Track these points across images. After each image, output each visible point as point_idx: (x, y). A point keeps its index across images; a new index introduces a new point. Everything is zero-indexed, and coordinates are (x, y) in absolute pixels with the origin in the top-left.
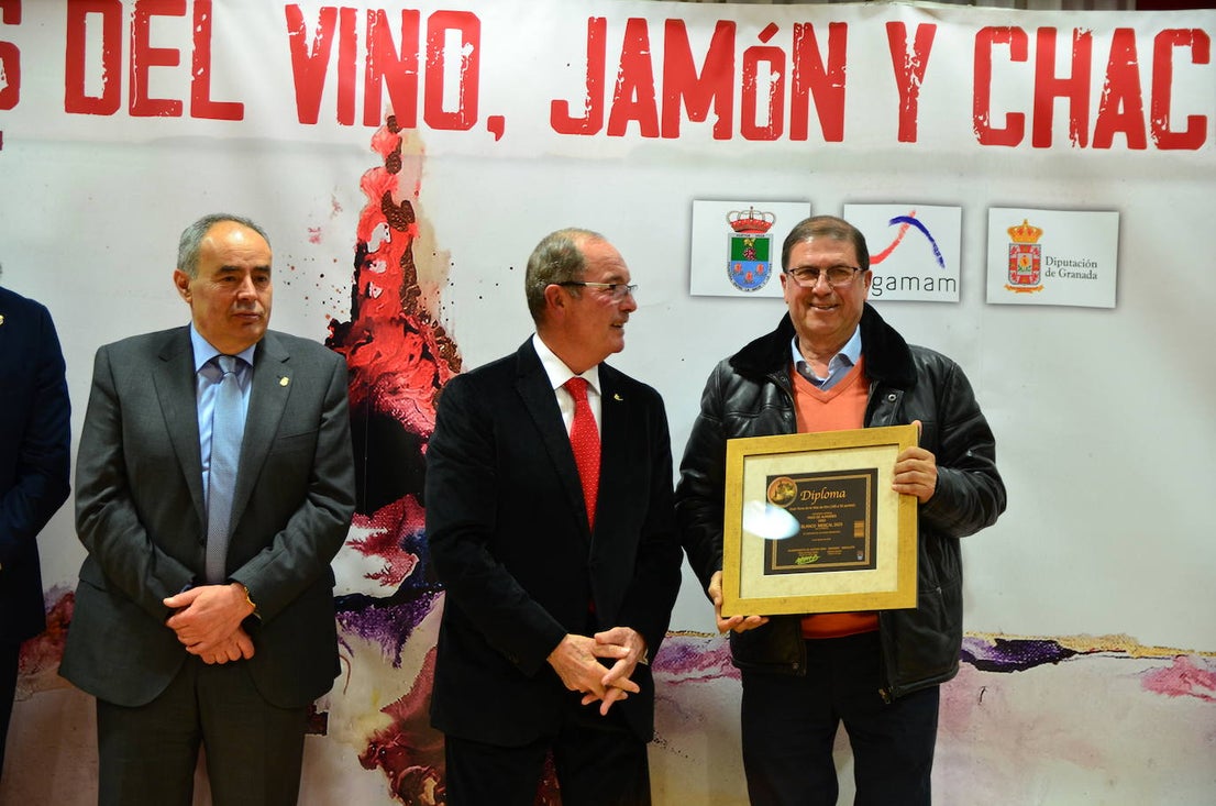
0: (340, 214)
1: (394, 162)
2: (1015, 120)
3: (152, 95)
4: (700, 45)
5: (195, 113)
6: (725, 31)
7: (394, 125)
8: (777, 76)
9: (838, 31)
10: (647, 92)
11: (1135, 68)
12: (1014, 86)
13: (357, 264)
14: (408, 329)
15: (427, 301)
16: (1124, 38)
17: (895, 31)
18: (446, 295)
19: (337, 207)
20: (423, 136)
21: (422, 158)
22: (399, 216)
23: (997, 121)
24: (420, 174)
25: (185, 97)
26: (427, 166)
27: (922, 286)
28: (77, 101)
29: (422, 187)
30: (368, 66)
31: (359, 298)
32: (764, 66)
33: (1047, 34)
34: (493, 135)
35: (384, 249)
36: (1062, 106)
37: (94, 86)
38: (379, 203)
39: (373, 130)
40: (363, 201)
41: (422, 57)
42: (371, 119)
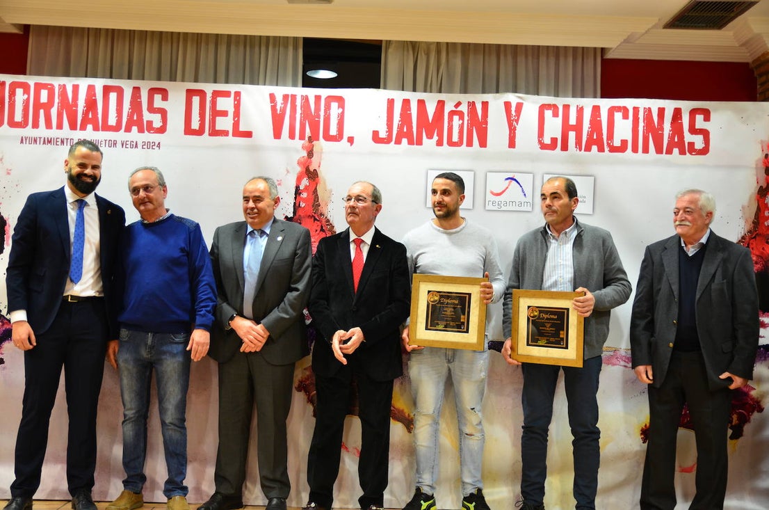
0: (289, 174)
1: (310, 154)
2: (554, 140)
3: (217, 128)
4: (431, 109)
5: (233, 136)
6: (441, 104)
7: (311, 140)
8: (461, 122)
9: (485, 104)
10: (410, 127)
11: (600, 121)
12: (554, 127)
13: (296, 194)
14: (315, 219)
15: (323, 209)
16: (596, 109)
17: (508, 105)
18: (330, 206)
19: (288, 172)
20: (321, 144)
21: (321, 153)
22: (312, 175)
23: (547, 141)
24: (321, 159)
25: (230, 128)
26: (323, 156)
27: (517, 204)
28: (189, 131)
29: (322, 163)
30: (301, 117)
31: (296, 207)
32: (456, 118)
33: (566, 107)
34: (349, 144)
35: (306, 188)
36: (572, 135)
37: (195, 125)
38: (305, 170)
39: (302, 142)
40: (298, 169)
41: (322, 113)
42: (302, 137)
